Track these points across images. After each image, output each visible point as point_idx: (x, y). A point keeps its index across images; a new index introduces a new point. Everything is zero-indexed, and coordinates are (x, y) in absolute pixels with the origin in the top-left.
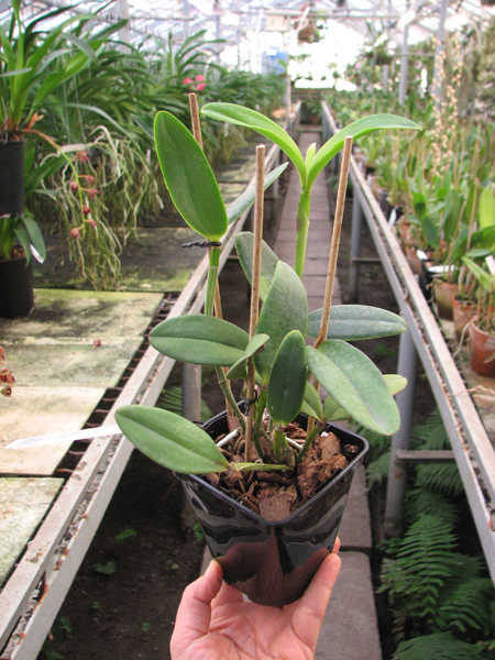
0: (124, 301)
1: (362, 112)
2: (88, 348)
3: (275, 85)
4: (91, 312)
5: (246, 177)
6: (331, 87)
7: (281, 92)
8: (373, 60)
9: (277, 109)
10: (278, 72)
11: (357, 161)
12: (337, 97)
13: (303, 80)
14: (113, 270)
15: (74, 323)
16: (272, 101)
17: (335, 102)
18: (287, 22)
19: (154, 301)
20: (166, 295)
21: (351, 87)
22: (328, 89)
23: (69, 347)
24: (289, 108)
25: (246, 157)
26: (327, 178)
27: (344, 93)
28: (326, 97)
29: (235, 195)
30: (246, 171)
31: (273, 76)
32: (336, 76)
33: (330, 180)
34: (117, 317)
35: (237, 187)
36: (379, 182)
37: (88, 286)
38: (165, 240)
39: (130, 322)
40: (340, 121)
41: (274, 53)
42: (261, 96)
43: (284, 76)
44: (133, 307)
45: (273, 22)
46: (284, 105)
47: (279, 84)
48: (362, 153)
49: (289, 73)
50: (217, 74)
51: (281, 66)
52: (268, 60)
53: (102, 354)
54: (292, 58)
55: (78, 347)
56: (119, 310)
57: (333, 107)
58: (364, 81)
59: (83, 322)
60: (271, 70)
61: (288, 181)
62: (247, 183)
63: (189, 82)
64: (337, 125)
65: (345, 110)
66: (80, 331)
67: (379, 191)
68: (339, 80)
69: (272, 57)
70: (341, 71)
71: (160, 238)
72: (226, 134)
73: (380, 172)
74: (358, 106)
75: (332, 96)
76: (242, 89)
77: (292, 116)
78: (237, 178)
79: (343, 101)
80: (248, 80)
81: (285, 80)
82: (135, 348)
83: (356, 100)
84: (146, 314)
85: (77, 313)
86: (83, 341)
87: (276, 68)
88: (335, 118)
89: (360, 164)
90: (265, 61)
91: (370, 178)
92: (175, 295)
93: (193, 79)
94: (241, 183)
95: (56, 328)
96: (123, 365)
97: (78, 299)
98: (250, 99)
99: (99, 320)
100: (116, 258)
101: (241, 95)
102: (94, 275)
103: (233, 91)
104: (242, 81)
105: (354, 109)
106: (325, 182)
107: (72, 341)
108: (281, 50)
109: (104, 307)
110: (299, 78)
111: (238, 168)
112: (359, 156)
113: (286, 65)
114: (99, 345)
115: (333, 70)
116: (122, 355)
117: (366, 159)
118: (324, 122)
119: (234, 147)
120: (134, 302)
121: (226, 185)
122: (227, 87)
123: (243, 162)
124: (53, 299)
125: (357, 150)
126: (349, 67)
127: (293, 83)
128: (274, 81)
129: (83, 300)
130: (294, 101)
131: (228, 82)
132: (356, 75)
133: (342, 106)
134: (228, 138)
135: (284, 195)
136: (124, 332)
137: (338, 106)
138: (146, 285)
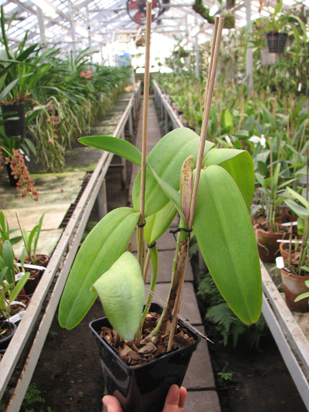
0: (68, 176)
1: (175, 84)
2: (58, 193)
3: (125, 73)
4: (54, 181)
5: (115, 122)
6: (157, 71)
7: (128, 76)
8: (178, 55)
9: (127, 86)
10: (126, 65)
11: (174, 109)
12: (161, 76)
13: (140, 68)
14: (62, 162)
15: (48, 186)
16: (124, 82)
17: (160, 80)
18: (129, 37)
19: (83, 174)
20: (87, 172)
21: (169, 70)
22: (156, 73)
23: (49, 193)
24: (135, 85)
25: (113, 113)
26: (159, 123)
27: (165, 74)
28: (155, 77)
29: (111, 131)
30: (115, 120)
31: (123, 67)
32: (160, 64)
33: (161, 123)
34: (67, 182)
35: (111, 128)
36: (185, 118)
37: (50, 171)
38: (80, 153)
39: (74, 183)
40: (163, 90)
41: (122, 54)
42: (118, 79)
43: (130, 67)
44: (73, 177)
45: (121, 38)
46: (131, 84)
47: (127, 72)
48: (176, 105)
49: (132, 65)
50: (94, 69)
51: (127, 61)
52: (119, 59)
53: (65, 194)
54: (133, 56)
55: (54, 193)
56: (67, 179)
57: (160, 83)
58: (176, 66)
59: (52, 185)
60: (122, 64)
61: (137, 127)
62: (116, 125)
63: (83, 74)
64: (163, 93)
65: (165, 83)
66: (52, 188)
67: (185, 121)
68: (162, 67)
69: (121, 57)
70: (163, 62)
71: (77, 152)
72: (102, 101)
73: (185, 112)
74: (173, 80)
75: (158, 76)
76: (109, 76)
77: (136, 89)
78: (111, 123)
79: (164, 79)
80: (111, 71)
81: (130, 69)
82: (79, 191)
83: (172, 77)
84: (80, 179)
85: (48, 182)
86: (55, 191)
87: (124, 63)
88: (161, 89)
89: (176, 111)
90: (118, 59)
91: (181, 116)
92: (92, 172)
93: (85, 73)
94: (113, 125)
95: (40, 188)
96: (75, 196)
97: (47, 177)
98: (113, 81)
99: (59, 184)
100: (62, 157)
101: (108, 79)
102: (52, 166)
103: (104, 77)
104: (107, 72)
105: (171, 82)
106: (158, 125)
107: (50, 191)
108: (126, 52)
109: (60, 179)
110: (138, 68)
111: (110, 119)
112: (175, 107)
113: (130, 61)
114: (62, 191)
115: (158, 61)
116: (74, 193)
117: (178, 108)
118: (155, 92)
119: (106, 108)
120: (73, 176)
121: (105, 127)
122: (100, 75)
123: (112, 115)
124: (35, 178)
125: (174, 104)
126: (167, 59)
127: (135, 71)
128: (124, 70)
129: (50, 177)
130: (137, 81)
131: (101, 73)
132: (171, 64)
133: (164, 81)
134: (103, 103)
135: (136, 134)
136: (72, 186)
137: (162, 81)
138: (77, 170)
